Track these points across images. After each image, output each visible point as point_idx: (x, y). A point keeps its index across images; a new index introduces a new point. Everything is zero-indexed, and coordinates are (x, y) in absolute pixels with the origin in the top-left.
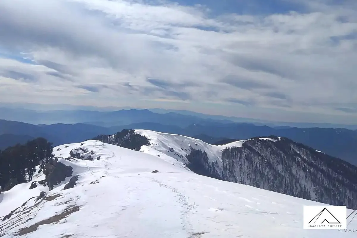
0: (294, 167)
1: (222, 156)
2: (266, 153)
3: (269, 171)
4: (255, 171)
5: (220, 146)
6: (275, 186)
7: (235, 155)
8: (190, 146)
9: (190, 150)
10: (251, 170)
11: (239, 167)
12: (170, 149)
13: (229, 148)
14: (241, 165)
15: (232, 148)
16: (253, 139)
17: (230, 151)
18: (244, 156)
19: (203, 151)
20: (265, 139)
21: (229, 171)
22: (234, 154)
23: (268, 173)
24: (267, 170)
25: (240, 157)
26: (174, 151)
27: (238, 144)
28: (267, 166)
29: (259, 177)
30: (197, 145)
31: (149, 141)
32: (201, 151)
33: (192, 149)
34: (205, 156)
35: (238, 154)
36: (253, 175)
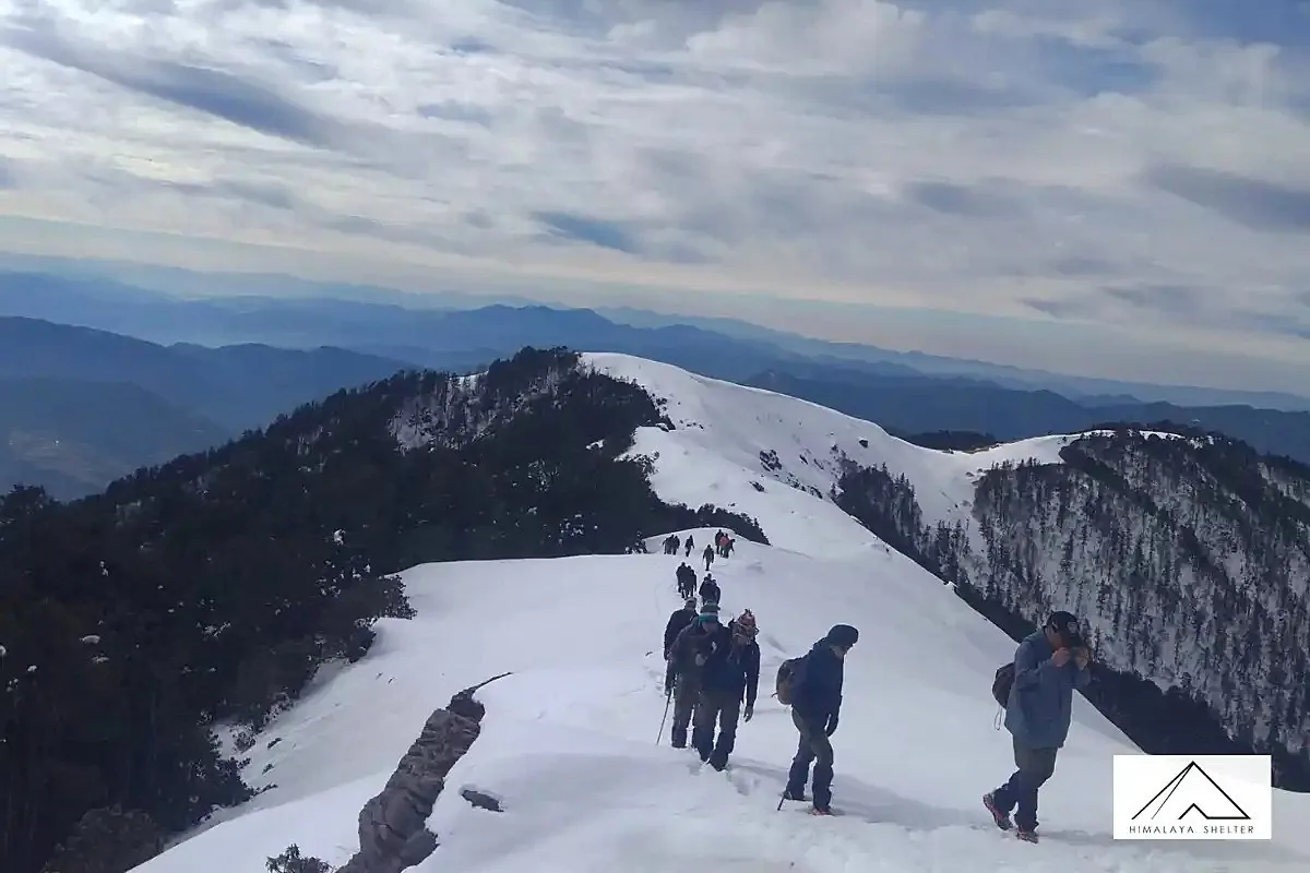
0: (1294, 565)
1: (976, 502)
2: (1175, 496)
3: (1198, 584)
4: (1137, 581)
5: (960, 452)
6: (1228, 651)
7: (1035, 497)
8: (835, 448)
9: (837, 465)
10: (1114, 572)
11: (1059, 555)
12: (762, 453)
13: (1006, 465)
14: (1069, 548)
15: (1021, 466)
16: (1110, 433)
17: (1012, 479)
18: (1076, 506)
19: (894, 474)
20: (1162, 435)
21: (1019, 573)
22: (1035, 494)
23: (1190, 588)
24: (1187, 575)
25: (1063, 513)
26: (780, 466)
27: (1043, 450)
28: (1183, 559)
29: (1153, 610)
30: (864, 443)
31: (661, 407)
32: (884, 475)
33: (845, 463)
34: (904, 502)
35: (1049, 497)
36: (1124, 594)
